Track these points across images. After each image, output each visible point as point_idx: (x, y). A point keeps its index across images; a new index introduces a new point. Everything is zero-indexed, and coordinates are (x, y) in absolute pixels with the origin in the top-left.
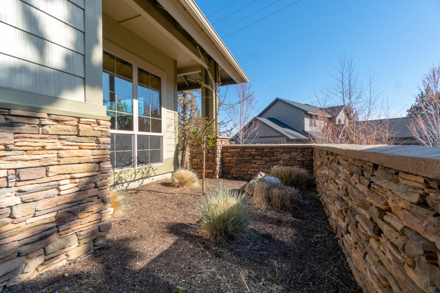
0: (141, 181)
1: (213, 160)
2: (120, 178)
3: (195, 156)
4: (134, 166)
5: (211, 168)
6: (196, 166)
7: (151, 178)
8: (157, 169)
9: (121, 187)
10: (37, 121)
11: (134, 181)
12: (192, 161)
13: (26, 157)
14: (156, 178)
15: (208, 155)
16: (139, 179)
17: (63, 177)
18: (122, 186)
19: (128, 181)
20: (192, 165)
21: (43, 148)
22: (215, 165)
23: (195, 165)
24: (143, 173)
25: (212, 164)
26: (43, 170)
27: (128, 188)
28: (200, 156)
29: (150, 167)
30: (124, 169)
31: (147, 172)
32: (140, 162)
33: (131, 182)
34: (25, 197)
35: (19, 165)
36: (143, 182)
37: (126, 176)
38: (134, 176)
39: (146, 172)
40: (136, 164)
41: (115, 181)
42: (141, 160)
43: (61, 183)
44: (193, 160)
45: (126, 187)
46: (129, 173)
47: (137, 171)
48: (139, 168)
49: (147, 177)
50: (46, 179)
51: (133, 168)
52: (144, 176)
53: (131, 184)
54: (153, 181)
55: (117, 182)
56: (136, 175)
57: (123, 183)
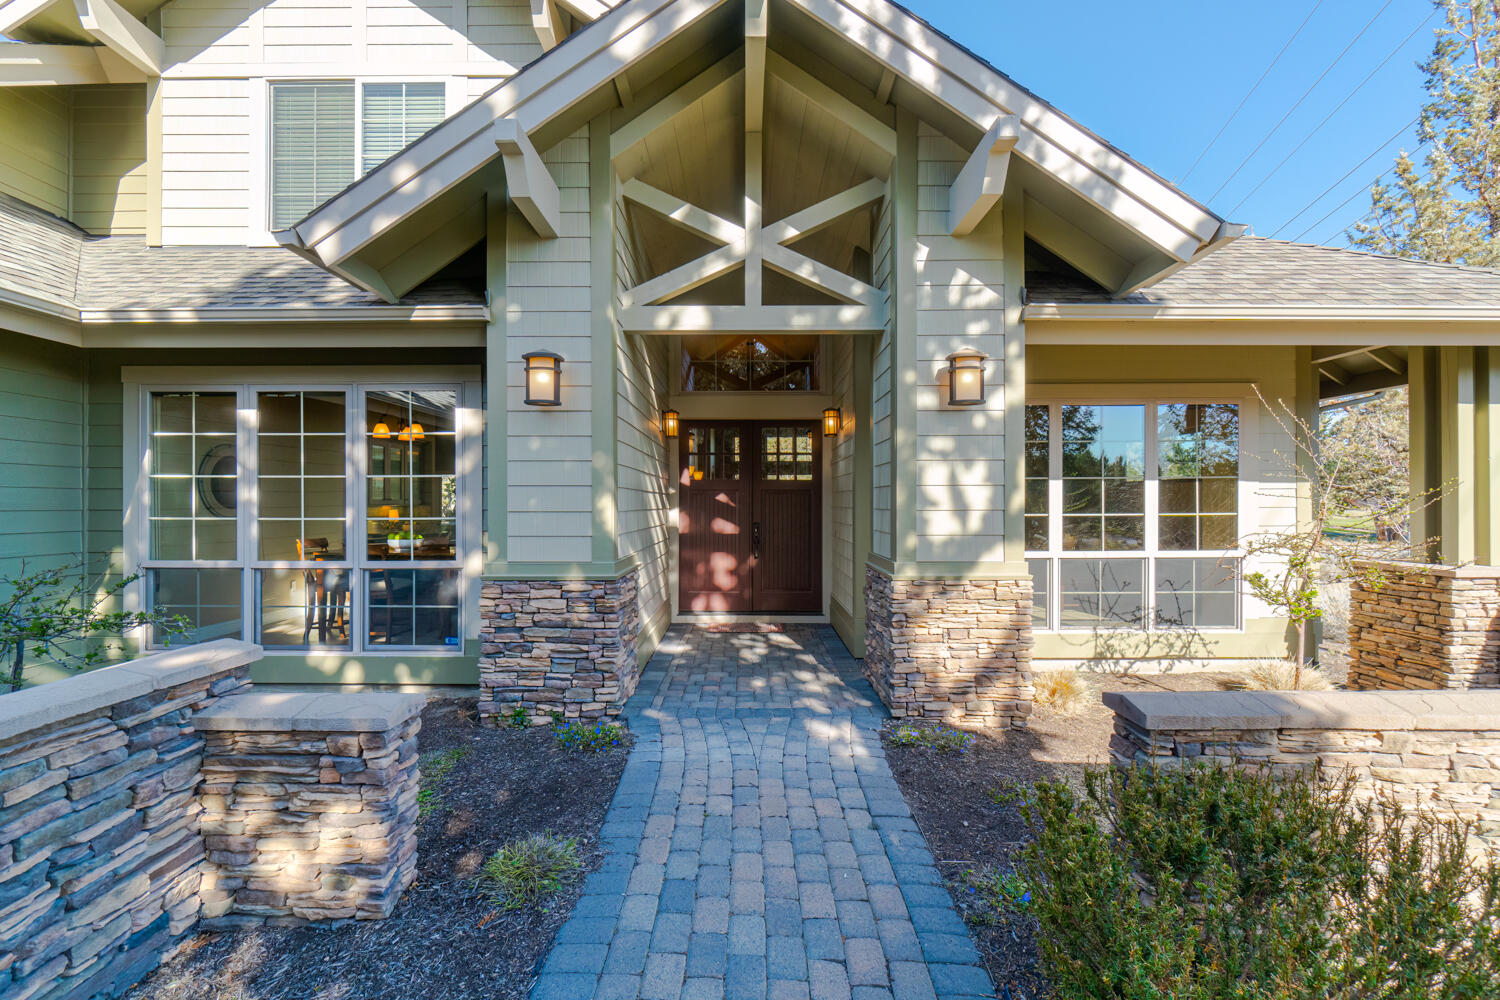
0: (1165, 663)
1: (1436, 650)
2: (1109, 647)
3: (1371, 626)
4: (1144, 628)
5: (1429, 676)
6: (1373, 658)
7: (1197, 663)
8: (1217, 643)
9: (1112, 666)
10: (962, 588)
11: (1144, 659)
12: (1360, 638)
13: (954, 619)
14: (1215, 667)
15: (1418, 628)
16: (1159, 658)
17: (981, 640)
18: (1116, 664)
19: (1127, 656)
20: (1361, 651)
21: (966, 612)
22: (1444, 669)
23: (1369, 653)
24: (1171, 646)
25: (1433, 662)
26: (966, 631)
27: (1130, 672)
28: (1387, 630)
29: (1193, 635)
30: (1119, 631)
31: (1181, 644)
32: (1160, 620)
33: (1136, 659)
34: (954, 653)
35: (950, 625)
36: (1171, 666)
37: (1124, 646)
38: (1143, 648)
39: (1179, 644)
40: (1152, 623)
41: (1098, 650)
42: (1165, 615)
43: (980, 646)
44: (1364, 635)
45: (1126, 670)
46: (1133, 641)
47: (1152, 640)
48: (1159, 632)
49: (1184, 657)
50: (967, 641)
51: (1141, 632)
52: (1172, 653)
53: (1138, 664)
54: (1205, 670)
55: (1101, 653)
56: (1149, 647)
57: (1118, 659)
